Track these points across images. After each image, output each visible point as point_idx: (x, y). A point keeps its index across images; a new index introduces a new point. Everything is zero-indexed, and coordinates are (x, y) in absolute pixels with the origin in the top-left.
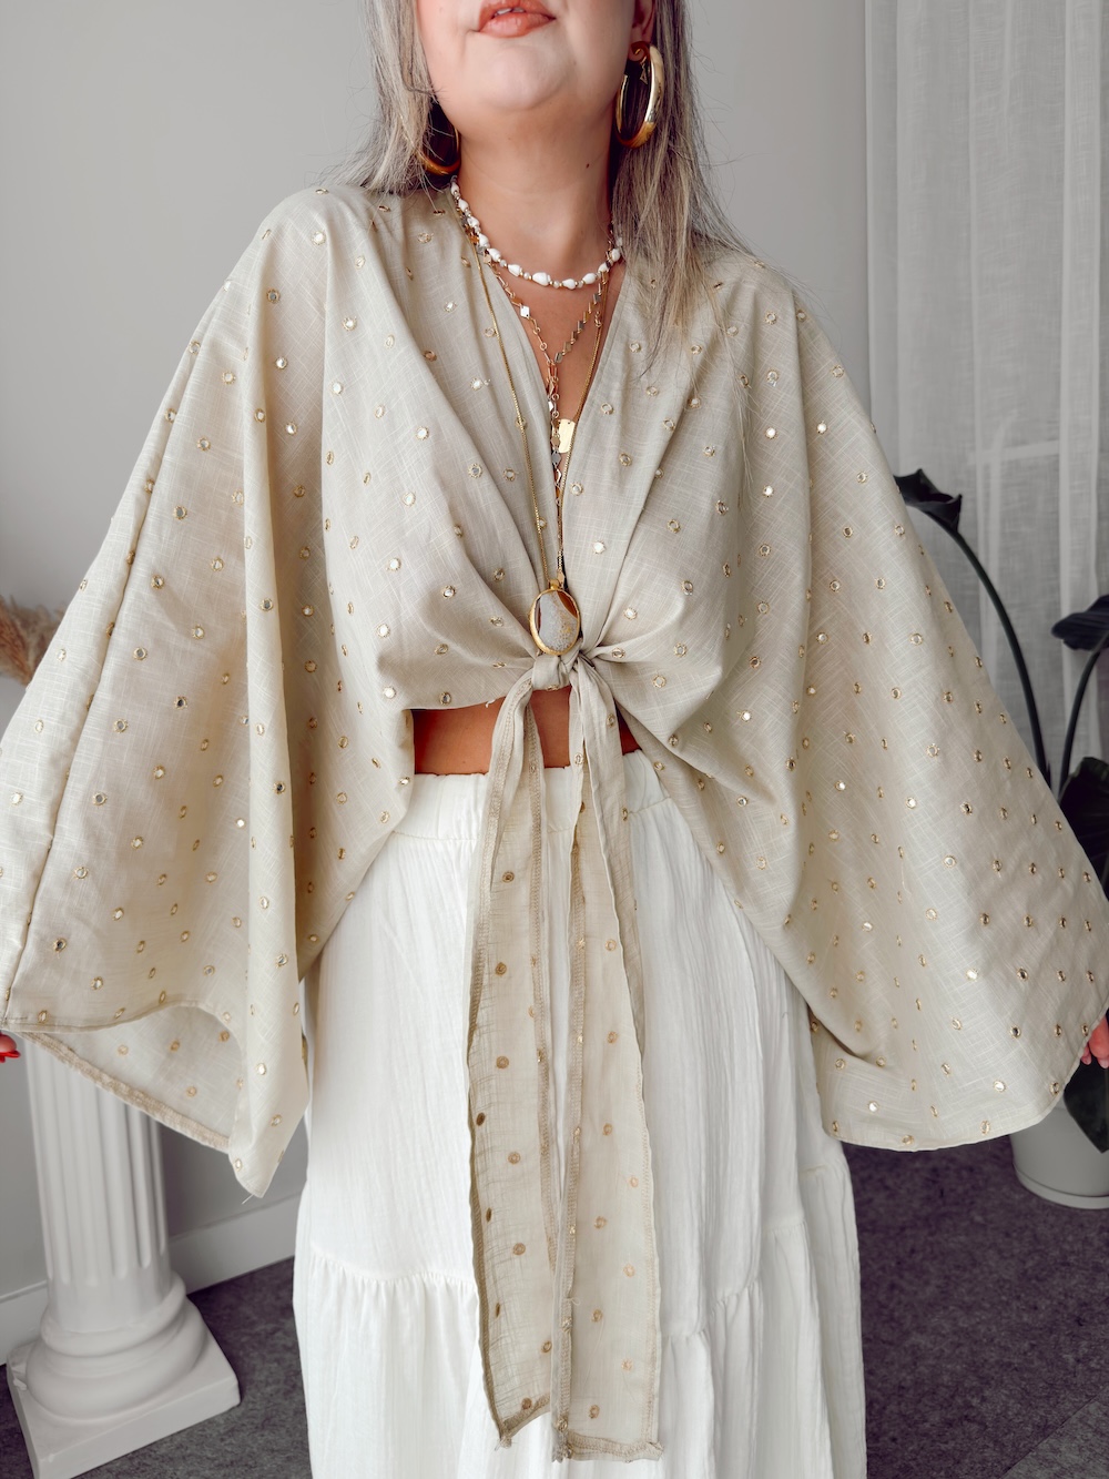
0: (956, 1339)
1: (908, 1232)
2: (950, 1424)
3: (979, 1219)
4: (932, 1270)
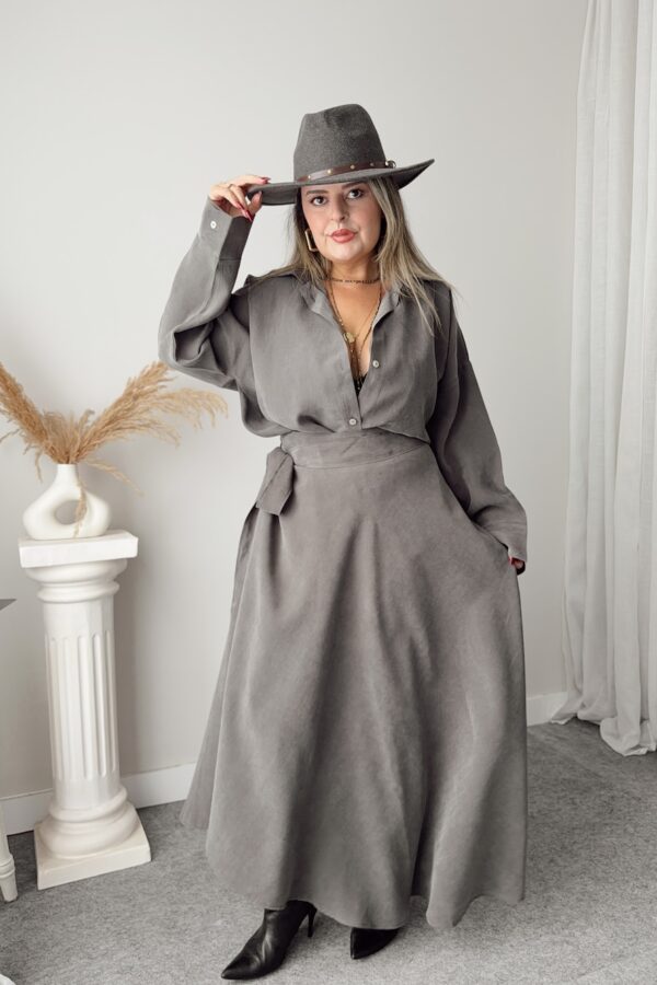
0: (581, 897)
1: (577, 831)
2: (554, 943)
3: (631, 830)
4: (583, 855)
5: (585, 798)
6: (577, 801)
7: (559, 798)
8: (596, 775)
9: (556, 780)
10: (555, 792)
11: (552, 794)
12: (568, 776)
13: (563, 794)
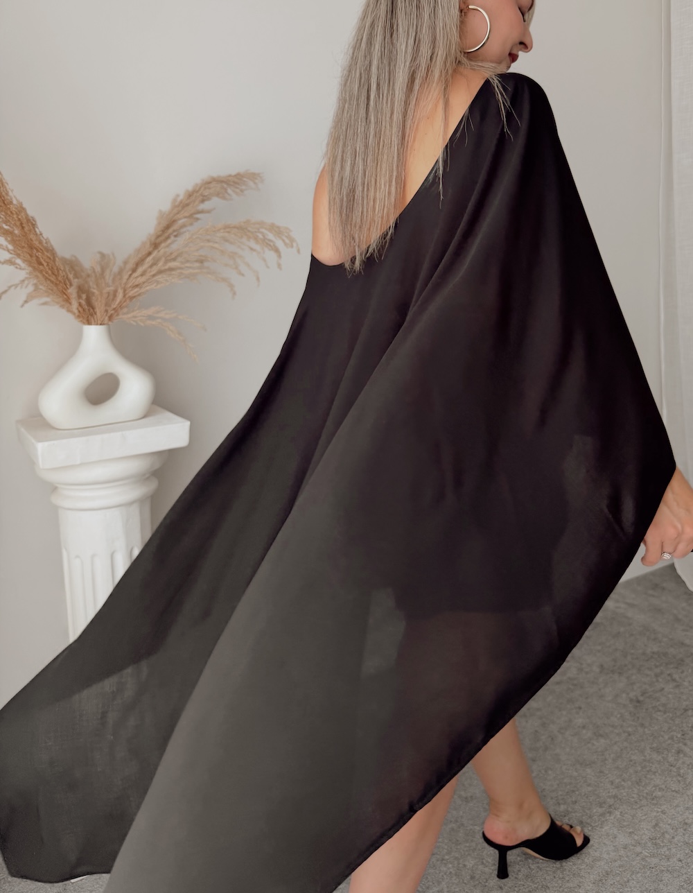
5: (682, 672)
6: (676, 676)
7: (657, 676)
8: (683, 644)
9: (644, 654)
10: (650, 669)
11: (649, 672)
12: (655, 649)
13: (658, 670)
